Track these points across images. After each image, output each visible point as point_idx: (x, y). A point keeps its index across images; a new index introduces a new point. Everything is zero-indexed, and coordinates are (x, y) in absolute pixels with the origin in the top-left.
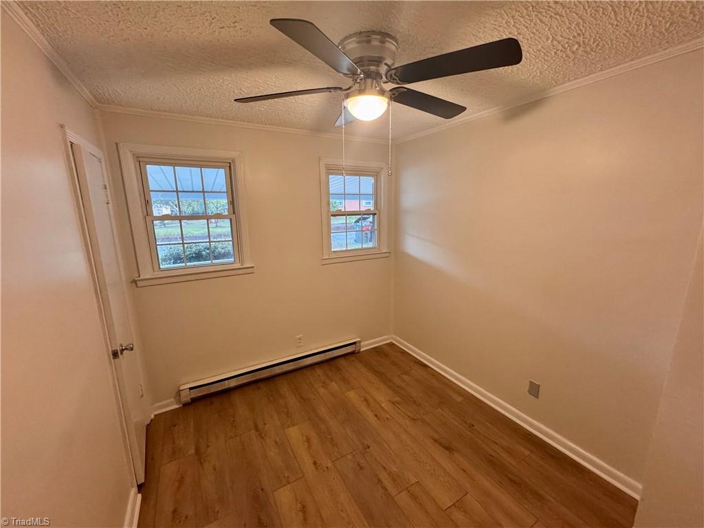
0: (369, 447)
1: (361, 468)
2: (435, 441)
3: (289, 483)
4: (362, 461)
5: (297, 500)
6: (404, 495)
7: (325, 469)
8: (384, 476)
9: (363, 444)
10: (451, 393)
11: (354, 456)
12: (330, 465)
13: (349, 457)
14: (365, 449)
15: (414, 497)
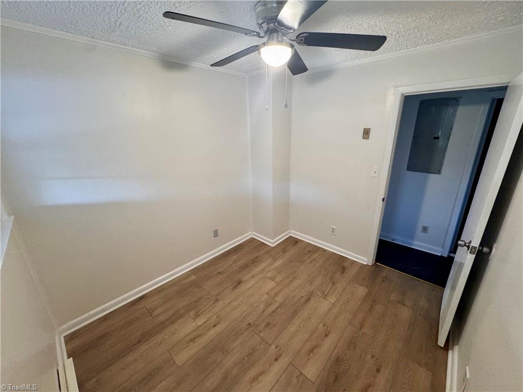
0: (249, 324)
1: (268, 324)
2: (235, 288)
3: (301, 373)
4: (263, 325)
5: (308, 360)
6: (276, 299)
7: (278, 349)
8: (269, 311)
9: (248, 328)
10: (186, 281)
11: (260, 332)
12: (273, 347)
13: (262, 335)
14: (251, 326)
15: (276, 295)
